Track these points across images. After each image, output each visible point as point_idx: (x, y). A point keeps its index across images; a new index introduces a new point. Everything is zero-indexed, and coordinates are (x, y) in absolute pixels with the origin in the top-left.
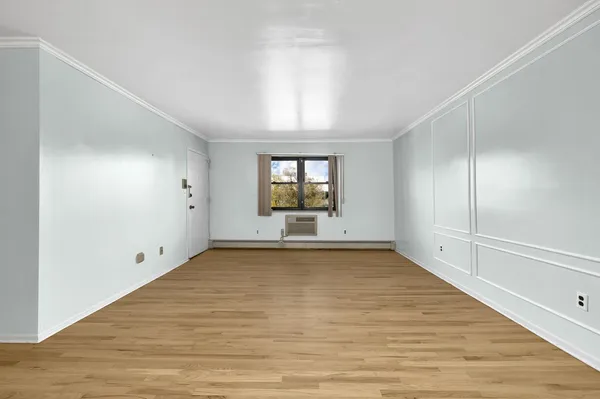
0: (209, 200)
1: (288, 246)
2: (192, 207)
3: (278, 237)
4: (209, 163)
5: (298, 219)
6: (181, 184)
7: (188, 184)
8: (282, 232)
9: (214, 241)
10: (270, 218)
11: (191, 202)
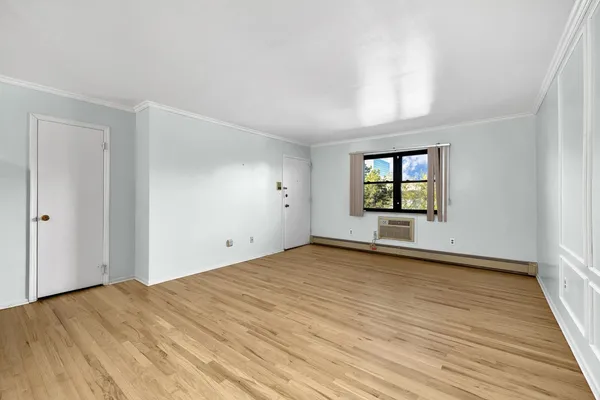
0: (311, 200)
1: (379, 249)
2: (287, 206)
3: (370, 239)
4: (311, 166)
5: (390, 222)
6: (275, 186)
7: (283, 185)
8: (375, 234)
9: (314, 237)
10: (363, 219)
11: (286, 201)
